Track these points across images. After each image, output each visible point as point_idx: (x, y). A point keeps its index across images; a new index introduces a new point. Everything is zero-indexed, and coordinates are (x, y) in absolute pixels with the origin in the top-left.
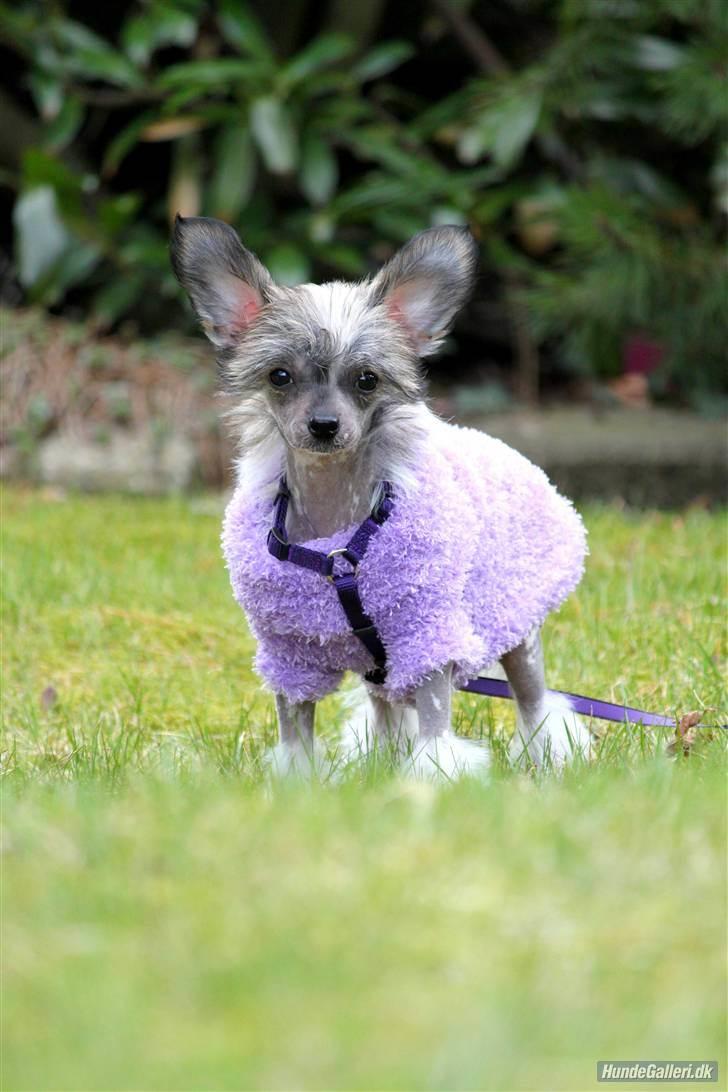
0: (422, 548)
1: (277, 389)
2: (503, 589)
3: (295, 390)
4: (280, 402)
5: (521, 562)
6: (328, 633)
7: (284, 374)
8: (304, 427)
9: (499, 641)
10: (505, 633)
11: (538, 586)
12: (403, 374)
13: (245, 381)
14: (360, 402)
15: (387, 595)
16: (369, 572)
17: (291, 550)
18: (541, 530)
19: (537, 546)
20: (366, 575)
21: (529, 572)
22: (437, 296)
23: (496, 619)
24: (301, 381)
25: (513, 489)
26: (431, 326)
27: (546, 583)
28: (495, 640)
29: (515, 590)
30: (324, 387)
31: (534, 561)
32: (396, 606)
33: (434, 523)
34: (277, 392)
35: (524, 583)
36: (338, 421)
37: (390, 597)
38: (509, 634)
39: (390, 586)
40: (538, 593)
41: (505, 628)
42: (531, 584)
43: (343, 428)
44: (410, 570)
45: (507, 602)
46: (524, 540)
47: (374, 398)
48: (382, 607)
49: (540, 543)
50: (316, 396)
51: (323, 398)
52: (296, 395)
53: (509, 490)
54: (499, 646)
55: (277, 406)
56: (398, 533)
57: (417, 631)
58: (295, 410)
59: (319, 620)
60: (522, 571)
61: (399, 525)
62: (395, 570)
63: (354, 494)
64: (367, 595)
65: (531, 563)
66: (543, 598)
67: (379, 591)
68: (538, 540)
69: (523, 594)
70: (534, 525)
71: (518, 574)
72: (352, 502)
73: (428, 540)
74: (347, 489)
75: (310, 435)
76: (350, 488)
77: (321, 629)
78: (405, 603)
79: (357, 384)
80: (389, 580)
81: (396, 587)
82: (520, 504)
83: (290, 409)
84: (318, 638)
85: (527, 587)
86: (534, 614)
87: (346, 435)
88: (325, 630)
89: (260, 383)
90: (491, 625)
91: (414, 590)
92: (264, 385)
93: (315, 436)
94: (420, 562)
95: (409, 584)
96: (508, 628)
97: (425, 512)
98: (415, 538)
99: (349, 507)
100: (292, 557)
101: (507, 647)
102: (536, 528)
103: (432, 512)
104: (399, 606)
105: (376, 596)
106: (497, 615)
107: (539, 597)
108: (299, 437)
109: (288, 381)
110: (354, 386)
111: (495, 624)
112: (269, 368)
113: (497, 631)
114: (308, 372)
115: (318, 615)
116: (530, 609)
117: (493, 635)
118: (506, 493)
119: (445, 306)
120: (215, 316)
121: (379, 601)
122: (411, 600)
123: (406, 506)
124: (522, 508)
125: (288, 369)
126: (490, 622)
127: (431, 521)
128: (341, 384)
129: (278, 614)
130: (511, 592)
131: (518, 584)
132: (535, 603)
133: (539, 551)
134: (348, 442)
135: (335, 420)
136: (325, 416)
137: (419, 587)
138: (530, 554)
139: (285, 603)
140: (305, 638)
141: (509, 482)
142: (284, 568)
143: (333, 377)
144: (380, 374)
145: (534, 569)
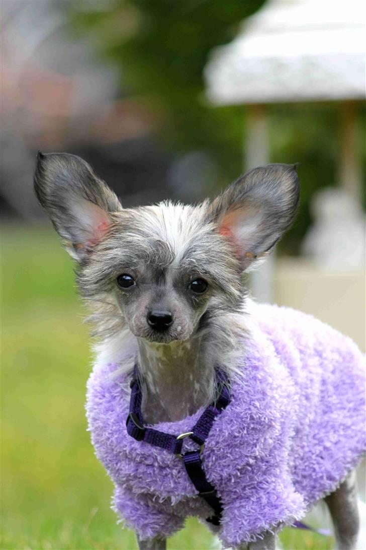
0: (258, 426)
1: (123, 290)
2: (321, 441)
3: (137, 290)
4: (125, 301)
5: (334, 416)
6: (178, 495)
7: (128, 278)
8: (144, 320)
9: (317, 489)
10: (322, 482)
11: (352, 437)
12: (229, 281)
13: (98, 285)
14: (192, 303)
15: (229, 465)
16: (215, 449)
17: (147, 433)
18: (352, 388)
19: (349, 402)
20: (213, 451)
21: (344, 425)
22: (263, 223)
23: (314, 470)
24: (143, 283)
25: (324, 355)
26: (256, 247)
27: (359, 434)
28: (314, 487)
29: (331, 442)
30: (162, 288)
31: (348, 414)
32: (237, 473)
33: (267, 403)
34: (123, 293)
35: (339, 435)
36: (173, 315)
37: (231, 467)
38: (327, 483)
39: (232, 458)
40: (353, 443)
41: (322, 478)
42: (345, 436)
43: (176, 322)
44: (248, 445)
45: (325, 454)
46: (334, 397)
47: (205, 301)
48: (225, 475)
49: (352, 398)
50: (154, 295)
51: (159, 296)
52: (138, 296)
53: (320, 356)
54: (317, 493)
55: (124, 305)
56: (238, 415)
57: (252, 496)
58: (137, 307)
59: (172, 485)
60: (337, 424)
61: (238, 409)
62: (236, 446)
63: (195, 382)
64: (212, 465)
65: (345, 417)
66: (356, 448)
67: (222, 462)
68: (350, 395)
69: (339, 446)
70: (344, 384)
71: (333, 427)
72: (194, 388)
73: (263, 419)
74: (189, 379)
75: (147, 326)
76: (191, 377)
77: (172, 492)
78: (244, 471)
79: (190, 287)
80: (231, 453)
81: (235, 459)
82: (331, 368)
83: (133, 307)
84: (169, 498)
85: (342, 439)
86: (349, 463)
87: (180, 328)
88: (176, 493)
89: (109, 286)
90: (310, 475)
91: (251, 461)
92: (113, 287)
93: (152, 327)
94: (256, 437)
95: (247, 456)
96: (325, 478)
97: (259, 396)
98: (252, 418)
99: (193, 392)
100: (148, 438)
101: (325, 493)
102: (346, 386)
103: (264, 393)
104: (239, 474)
105: (220, 466)
106: (316, 466)
107: (353, 447)
108: (139, 329)
109: (133, 284)
110: (188, 288)
111: (314, 474)
112: (116, 273)
113: (316, 480)
114: (149, 275)
115: (171, 481)
116: (344, 458)
117: (312, 483)
118: (317, 358)
119: (268, 232)
120: (73, 235)
121: (222, 470)
122: (249, 468)
123: (243, 392)
124: (333, 372)
125: (132, 274)
126: (310, 472)
127: (264, 403)
128: (175, 285)
129: (135, 477)
130: (328, 444)
131: (333, 437)
132: (349, 453)
133: (351, 405)
134: (180, 334)
135: (170, 314)
136: (161, 310)
137: (256, 458)
138: (344, 408)
139: (142, 469)
140: (158, 498)
141: (320, 348)
142: (142, 446)
143: (169, 279)
144: (209, 280)
145: (349, 422)
